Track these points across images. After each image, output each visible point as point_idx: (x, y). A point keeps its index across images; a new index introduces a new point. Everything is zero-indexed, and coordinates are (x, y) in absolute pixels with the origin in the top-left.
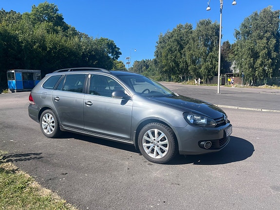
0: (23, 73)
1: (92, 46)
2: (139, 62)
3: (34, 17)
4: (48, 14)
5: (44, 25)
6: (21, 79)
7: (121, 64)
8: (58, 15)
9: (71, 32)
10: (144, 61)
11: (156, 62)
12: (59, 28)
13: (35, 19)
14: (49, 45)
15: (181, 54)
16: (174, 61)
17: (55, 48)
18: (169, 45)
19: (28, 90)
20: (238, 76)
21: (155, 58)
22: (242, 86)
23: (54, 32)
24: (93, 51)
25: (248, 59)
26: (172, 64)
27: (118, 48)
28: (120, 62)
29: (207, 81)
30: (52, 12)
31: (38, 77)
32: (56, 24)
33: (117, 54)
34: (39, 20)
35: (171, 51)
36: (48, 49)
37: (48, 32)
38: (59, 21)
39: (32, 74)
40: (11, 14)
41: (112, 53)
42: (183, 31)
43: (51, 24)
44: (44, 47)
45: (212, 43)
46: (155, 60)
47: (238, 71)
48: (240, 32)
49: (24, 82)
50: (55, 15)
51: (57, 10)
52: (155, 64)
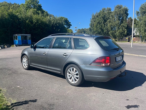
0: (22, 36)
1: (57, 21)
2: (80, 30)
3: (26, 6)
4: (34, 4)
5: (32, 10)
6: (20, 39)
7: (71, 31)
8: (39, 5)
9: (46, 14)
10: (83, 29)
11: (90, 29)
12: (39, 12)
13: (27, 7)
14: (34, 21)
15: (105, 25)
16: (101, 28)
17: (38, 22)
18: (98, 20)
19: (24, 45)
20: (138, 37)
21: (90, 27)
22: (140, 42)
23: (37, 14)
24: (57, 24)
25: (144, 27)
26: (100, 30)
27: (70, 22)
28: (71, 30)
29: (119, 40)
30: (36, 3)
31: (29, 38)
32: (38, 9)
33: (69, 25)
34: (29, 7)
35: (99, 23)
36: (34, 23)
37: (34, 14)
38: (40, 8)
39: (26, 36)
40: (15, 5)
41: (67, 25)
42: (106, 12)
43: (35, 9)
44: (32, 22)
45: (123, 18)
46: (90, 28)
47: (138, 34)
48: (140, 12)
49: (22, 41)
50: (37, 5)
51: (38, 2)
52: (90, 30)
